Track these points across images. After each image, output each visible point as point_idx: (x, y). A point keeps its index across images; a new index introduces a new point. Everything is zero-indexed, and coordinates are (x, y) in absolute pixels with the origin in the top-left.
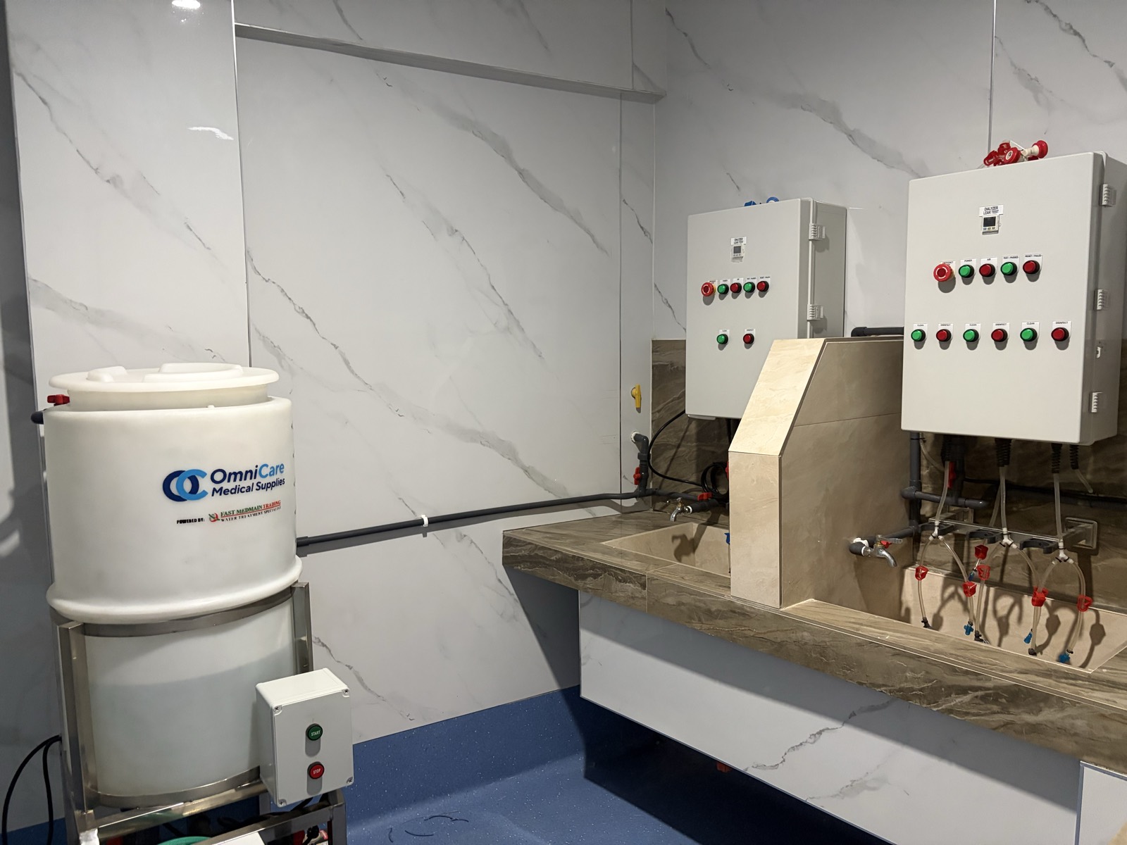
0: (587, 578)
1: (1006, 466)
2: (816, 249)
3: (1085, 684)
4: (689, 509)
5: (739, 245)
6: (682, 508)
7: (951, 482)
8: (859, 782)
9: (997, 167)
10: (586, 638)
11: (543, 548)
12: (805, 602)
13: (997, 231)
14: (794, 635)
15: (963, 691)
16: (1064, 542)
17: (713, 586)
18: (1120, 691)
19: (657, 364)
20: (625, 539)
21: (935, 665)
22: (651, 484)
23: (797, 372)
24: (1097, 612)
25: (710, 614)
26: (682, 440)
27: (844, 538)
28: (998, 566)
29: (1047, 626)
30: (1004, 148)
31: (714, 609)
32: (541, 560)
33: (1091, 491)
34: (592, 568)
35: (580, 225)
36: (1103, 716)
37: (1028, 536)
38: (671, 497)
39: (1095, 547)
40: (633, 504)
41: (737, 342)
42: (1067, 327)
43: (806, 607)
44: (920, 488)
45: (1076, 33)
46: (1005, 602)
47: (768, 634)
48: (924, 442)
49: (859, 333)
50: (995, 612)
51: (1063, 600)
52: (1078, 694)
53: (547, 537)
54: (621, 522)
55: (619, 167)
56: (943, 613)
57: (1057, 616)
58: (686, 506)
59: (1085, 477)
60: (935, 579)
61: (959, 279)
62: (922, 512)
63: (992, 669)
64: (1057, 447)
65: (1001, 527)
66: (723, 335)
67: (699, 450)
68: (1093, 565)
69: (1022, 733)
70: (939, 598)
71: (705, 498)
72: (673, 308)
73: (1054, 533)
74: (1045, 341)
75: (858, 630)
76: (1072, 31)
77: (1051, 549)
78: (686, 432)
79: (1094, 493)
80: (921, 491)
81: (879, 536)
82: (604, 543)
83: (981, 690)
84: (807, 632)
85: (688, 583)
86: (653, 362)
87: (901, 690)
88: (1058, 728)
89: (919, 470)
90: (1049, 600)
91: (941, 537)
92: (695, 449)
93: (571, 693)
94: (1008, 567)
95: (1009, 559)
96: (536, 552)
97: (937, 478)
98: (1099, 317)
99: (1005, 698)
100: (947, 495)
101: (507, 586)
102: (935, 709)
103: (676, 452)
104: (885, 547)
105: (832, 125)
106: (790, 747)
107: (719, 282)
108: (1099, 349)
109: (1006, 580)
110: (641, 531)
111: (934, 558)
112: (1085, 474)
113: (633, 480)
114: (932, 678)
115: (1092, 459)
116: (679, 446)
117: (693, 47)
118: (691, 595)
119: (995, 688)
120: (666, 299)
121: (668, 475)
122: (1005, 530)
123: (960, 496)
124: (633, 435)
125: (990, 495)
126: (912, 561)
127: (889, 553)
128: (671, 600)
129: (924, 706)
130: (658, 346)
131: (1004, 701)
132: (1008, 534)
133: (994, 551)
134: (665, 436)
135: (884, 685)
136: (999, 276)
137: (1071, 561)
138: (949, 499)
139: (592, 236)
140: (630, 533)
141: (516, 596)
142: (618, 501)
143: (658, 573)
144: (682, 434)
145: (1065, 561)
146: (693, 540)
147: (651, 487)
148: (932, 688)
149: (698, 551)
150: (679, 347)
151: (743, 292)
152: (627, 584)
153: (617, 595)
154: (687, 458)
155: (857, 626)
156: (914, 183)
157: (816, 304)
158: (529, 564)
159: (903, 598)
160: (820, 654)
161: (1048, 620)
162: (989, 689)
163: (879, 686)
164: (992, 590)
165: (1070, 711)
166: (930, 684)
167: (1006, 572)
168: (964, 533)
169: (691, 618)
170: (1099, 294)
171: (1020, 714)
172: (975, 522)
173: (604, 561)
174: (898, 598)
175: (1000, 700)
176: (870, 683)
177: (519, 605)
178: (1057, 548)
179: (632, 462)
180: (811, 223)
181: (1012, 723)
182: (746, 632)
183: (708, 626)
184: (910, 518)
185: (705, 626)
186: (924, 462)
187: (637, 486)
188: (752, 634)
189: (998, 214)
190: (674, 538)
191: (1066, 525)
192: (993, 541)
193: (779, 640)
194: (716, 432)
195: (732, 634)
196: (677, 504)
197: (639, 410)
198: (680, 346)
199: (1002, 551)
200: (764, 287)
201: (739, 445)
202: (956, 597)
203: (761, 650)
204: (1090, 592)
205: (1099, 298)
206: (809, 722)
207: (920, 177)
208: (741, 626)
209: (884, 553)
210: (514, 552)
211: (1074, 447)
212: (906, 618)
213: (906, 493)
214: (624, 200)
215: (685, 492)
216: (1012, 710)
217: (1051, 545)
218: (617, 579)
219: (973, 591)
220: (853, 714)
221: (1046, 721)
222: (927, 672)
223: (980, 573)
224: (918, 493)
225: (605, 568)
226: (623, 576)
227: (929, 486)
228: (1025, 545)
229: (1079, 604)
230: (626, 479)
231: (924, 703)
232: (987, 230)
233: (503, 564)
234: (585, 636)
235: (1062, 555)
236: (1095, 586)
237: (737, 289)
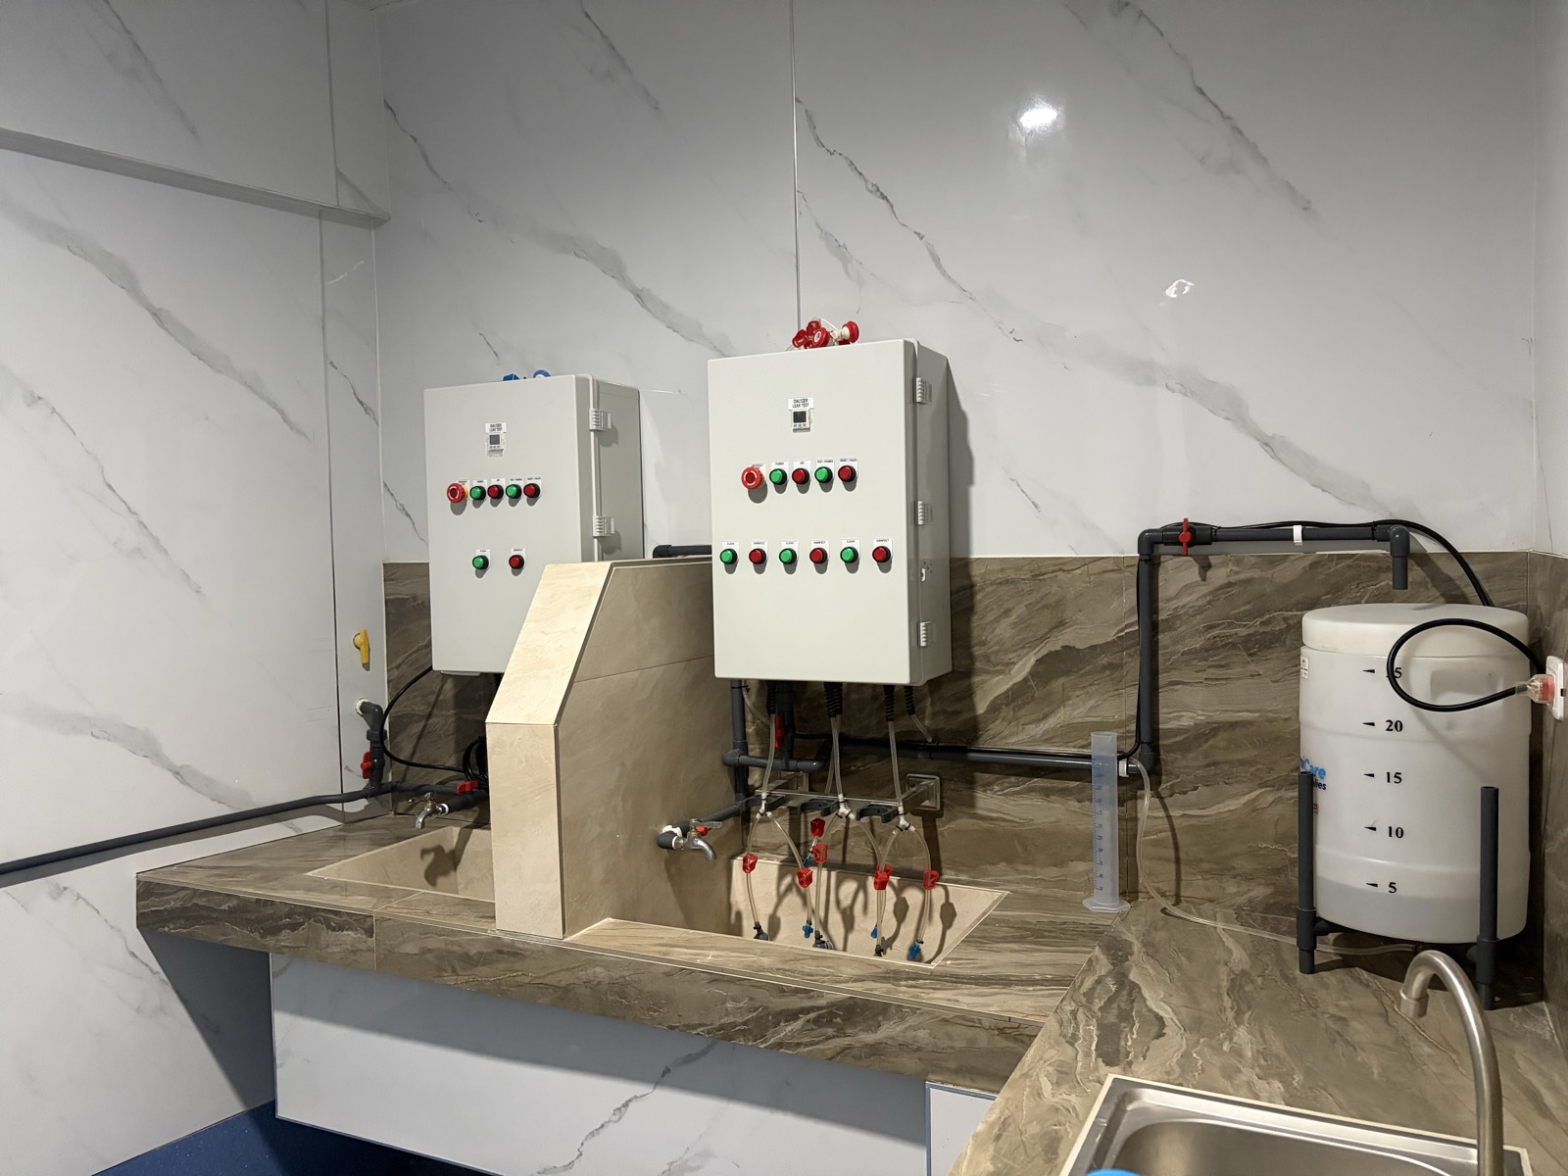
0: (280, 931)
1: (838, 716)
2: (600, 443)
3: (926, 984)
4: (444, 808)
5: (496, 433)
6: (433, 807)
7: (779, 740)
8: (678, 1163)
9: (809, 350)
10: (283, 1024)
11: (207, 893)
12: (599, 924)
13: (809, 429)
14: (584, 973)
15: (793, 1015)
16: (904, 806)
17: (473, 918)
18: (964, 986)
19: (392, 597)
20: (344, 865)
21: (759, 987)
22: (390, 775)
23: (577, 609)
24: (945, 888)
25: (469, 961)
26: (433, 708)
27: (651, 827)
28: (840, 843)
29: (895, 912)
30: (814, 327)
31: (473, 951)
32: (205, 913)
33: (930, 740)
34: (288, 916)
35: (262, 396)
36: (945, 1021)
37: (863, 802)
38: (418, 791)
39: (938, 807)
40: (362, 808)
41: (500, 566)
42: (888, 545)
43: (603, 933)
44: (745, 751)
45: (884, 197)
46: (849, 887)
47: (549, 977)
48: (748, 690)
49: (662, 552)
50: (838, 902)
51: (911, 878)
52: (918, 997)
53: (216, 875)
54: (343, 838)
55: (321, 314)
56: (780, 913)
57: (904, 899)
58: (439, 802)
59: (924, 724)
60: (768, 868)
61: (771, 487)
62: (750, 782)
63: (824, 982)
64: (889, 689)
65: (836, 794)
66: (482, 557)
67: (458, 719)
68: (939, 830)
69: (861, 1058)
70: (774, 893)
71: (467, 789)
72: (411, 516)
73: (892, 796)
74: (867, 561)
75: (665, 954)
76: (879, 194)
77: (890, 816)
78: (438, 696)
79: (933, 742)
80: (747, 754)
81: (693, 821)
82: (310, 874)
83: (814, 1011)
84: (600, 966)
85: (439, 919)
86: (386, 595)
87: (721, 1027)
88: (900, 1045)
89: (744, 727)
90: (894, 879)
91: (769, 814)
92: (453, 719)
93: (263, 1114)
94: (851, 842)
95: (850, 832)
96: (195, 901)
97: (763, 736)
98: (924, 534)
99: (840, 1016)
100: (775, 758)
101: (146, 962)
102: (762, 1046)
103: (425, 726)
104: (702, 835)
105: (614, 280)
106: (588, 1133)
107: (471, 483)
108: (924, 571)
109: (848, 859)
110: (372, 847)
111: (767, 840)
112: (922, 719)
113: (360, 772)
114: (757, 1004)
115: (929, 701)
116: (430, 716)
117: (426, 158)
118: (440, 936)
119: (831, 1005)
120: (402, 505)
121: (414, 761)
122: (841, 797)
123: (791, 758)
124: (359, 704)
125: (824, 755)
126: (741, 847)
127: (706, 842)
128: (411, 948)
129: (750, 1043)
130: (392, 571)
131: (839, 1020)
132: (844, 802)
133: (834, 827)
134: (408, 703)
135: (701, 1025)
136: (814, 484)
137: (912, 828)
138: (778, 762)
139: (281, 412)
140: (353, 853)
141: (163, 976)
142: (337, 806)
143: (392, 910)
144: (432, 699)
145: (907, 829)
146: (453, 852)
147: (390, 780)
148: (758, 1019)
149: (459, 867)
150: (419, 572)
151: (505, 499)
152: (345, 932)
153: (330, 951)
154: (441, 732)
155: (664, 949)
156: (715, 364)
157: (604, 515)
158: (183, 922)
159: (732, 899)
160: (619, 995)
161: (896, 905)
162: (821, 1008)
163: (694, 1027)
164: (833, 874)
165: (911, 1021)
166: (755, 1014)
167: (849, 848)
168: (796, 805)
169: (441, 969)
170: (920, 507)
171: (857, 1034)
172: (811, 790)
173: (310, 902)
174: (725, 900)
175: (834, 1020)
176: (684, 1025)
177: (169, 988)
178: (896, 814)
179: (358, 745)
180: (592, 409)
181: (849, 1047)
182: (516, 979)
183: (466, 978)
184: (736, 792)
185: (461, 979)
186: (749, 717)
187: (367, 780)
188: (527, 980)
189: (808, 408)
190: (424, 852)
191: (906, 782)
192: (827, 812)
193: (564, 984)
194: (482, 692)
195: (500, 985)
196: (426, 801)
197: (367, 666)
198: (421, 571)
199: (842, 824)
200: (533, 492)
201: (499, 713)
202: (794, 890)
203: (541, 1001)
204: (936, 864)
205: (920, 511)
206: (610, 1091)
207: (725, 356)
208: (512, 971)
209: (700, 843)
210: (155, 905)
211: (908, 689)
212: (736, 929)
213: (729, 759)
214: (331, 363)
215: (441, 783)
216: (849, 1031)
217: (890, 811)
218: (329, 927)
219: (809, 880)
220: (667, 1071)
221: (886, 1038)
222: (751, 999)
223: (816, 855)
224: (744, 758)
225: (309, 913)
226: (337, 920)
227: (757, 746)
228: (861, 814)
229: (926, 880)
230: (349, 770)
231: (749, 1040)
232: (797, 427)
233: (138, 927)
234: (282, 1022)
235: (903, 822)
236: (944, 856)
237: (497, 493)
